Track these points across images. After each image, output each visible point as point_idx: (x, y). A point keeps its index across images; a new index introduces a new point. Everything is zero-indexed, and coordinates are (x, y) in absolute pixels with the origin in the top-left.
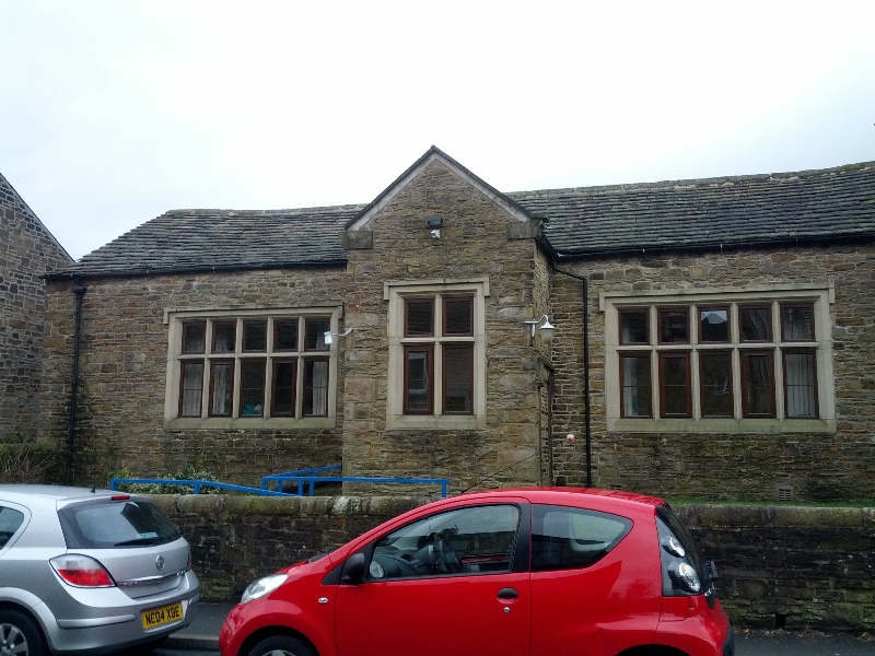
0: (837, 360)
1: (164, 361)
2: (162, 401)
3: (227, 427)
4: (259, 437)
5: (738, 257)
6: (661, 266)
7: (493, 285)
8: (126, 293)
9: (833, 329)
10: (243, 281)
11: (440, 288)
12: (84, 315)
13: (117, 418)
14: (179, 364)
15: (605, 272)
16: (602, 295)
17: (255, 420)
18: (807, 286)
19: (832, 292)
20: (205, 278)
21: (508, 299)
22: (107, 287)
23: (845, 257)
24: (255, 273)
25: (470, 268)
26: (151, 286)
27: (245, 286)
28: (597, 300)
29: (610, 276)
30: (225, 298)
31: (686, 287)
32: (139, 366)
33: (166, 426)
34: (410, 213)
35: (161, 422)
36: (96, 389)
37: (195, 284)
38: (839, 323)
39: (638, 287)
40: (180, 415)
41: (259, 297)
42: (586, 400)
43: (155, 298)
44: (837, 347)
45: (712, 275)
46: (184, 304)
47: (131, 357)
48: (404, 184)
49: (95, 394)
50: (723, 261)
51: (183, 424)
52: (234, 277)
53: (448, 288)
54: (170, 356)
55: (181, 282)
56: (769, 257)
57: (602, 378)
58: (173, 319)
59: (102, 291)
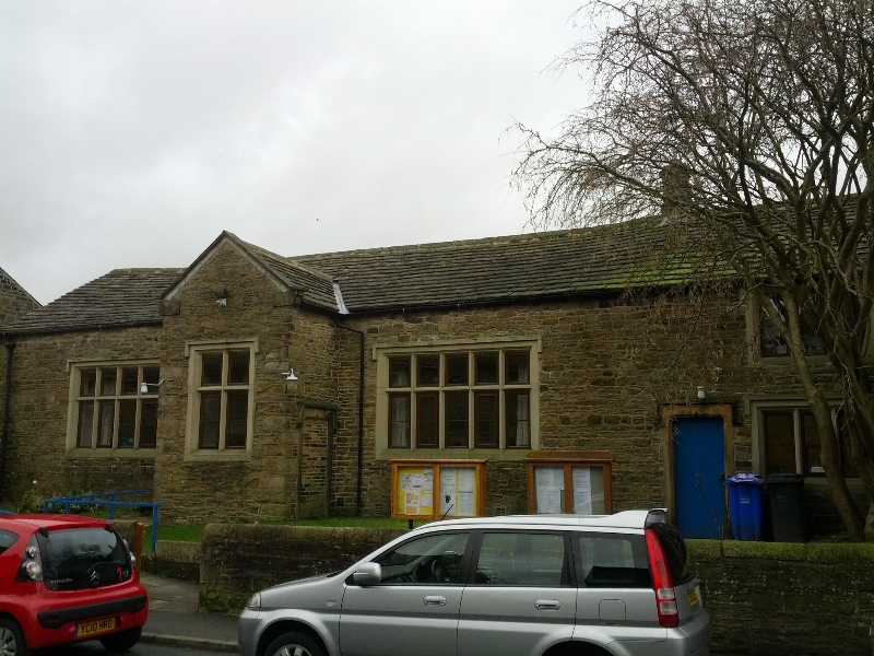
0: (543, 400)
1: (66, 403)
2: (64, 435)
3: (108, 456)
4: (129, 464)
5: (472, 314)
6: (418, 322)
7: (261, 344)
8: (42, 347)
9: (541, 373)
10: (121, 337)
11: (225, 346)
12: (13, 365)
13: (34, 449)
14: (77, 405)
15: (378, 326)
16: (375, 346)
17: (127, 450)
18: (522, 338)
19: (540, 342)
20: (96, 334)
21: (271, 355)
22: (29, 342)
23: (552, 313)
24: (130, 330)
25: (246, 330)
26: (59, 341)
27: (122, 340)
28: (371, 350)
29: (382, 330)
30: (108, 351)
31: (435, 339)
32: (50, 406)
33: (66, 455)
34: (207, 285)
35: (63, 451)
36: (21, 425)
37: (89, 339)
38: (545, 369)
39: (402, 339)
40: (78, 446)
41: (132, 349)
42: (361, 433)
43: (62, 351)
44: (543, 389)
45: (454, 329)
46: (80, 356)
47: (44, 399)
48: (203, 262)
49: (21, 429)
50: (462, 317)
51: (79, 453)
52: (115, 334)
53: (231, 346)
54: (71, 399)
55: (79, 338)
56: (495, 314)
57: (374, 415)
58: (73, 368)
59: (26, 345)
